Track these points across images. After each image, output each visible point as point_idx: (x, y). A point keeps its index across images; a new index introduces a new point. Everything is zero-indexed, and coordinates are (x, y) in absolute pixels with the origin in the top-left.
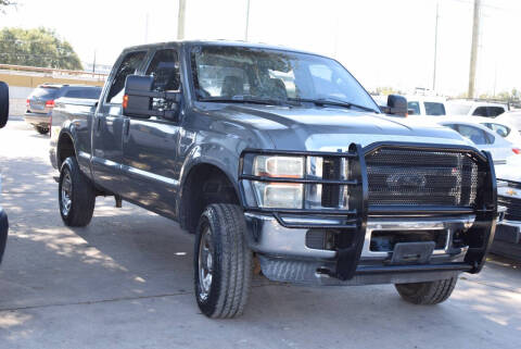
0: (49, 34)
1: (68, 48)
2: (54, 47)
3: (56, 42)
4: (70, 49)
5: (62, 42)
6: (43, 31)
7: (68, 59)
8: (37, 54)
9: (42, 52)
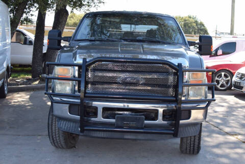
0: (193, 18)
1: (202, 24)
2: (195, 24)
3: (196, 22)
4: (203, 25)
5: (199, 22)
6: (190, 17)
7: (201, 30)
8: (187, 28)
9: (189, 27)
